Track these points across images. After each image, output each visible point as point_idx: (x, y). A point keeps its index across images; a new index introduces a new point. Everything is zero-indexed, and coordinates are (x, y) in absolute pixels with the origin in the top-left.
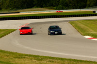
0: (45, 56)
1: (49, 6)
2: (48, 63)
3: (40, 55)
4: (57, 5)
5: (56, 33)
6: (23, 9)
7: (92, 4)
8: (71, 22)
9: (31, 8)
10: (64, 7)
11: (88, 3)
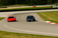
0: (22, 33)
1: (25, 4)
2: (24, 37)
3: (20, 33)
4: (30, 3)
5: (32, 20)
6: (9, 5)
7: (50, 2)
8: (38, 13)
9: (14, 5)
10: (34, 4)
11: (48, 1)
